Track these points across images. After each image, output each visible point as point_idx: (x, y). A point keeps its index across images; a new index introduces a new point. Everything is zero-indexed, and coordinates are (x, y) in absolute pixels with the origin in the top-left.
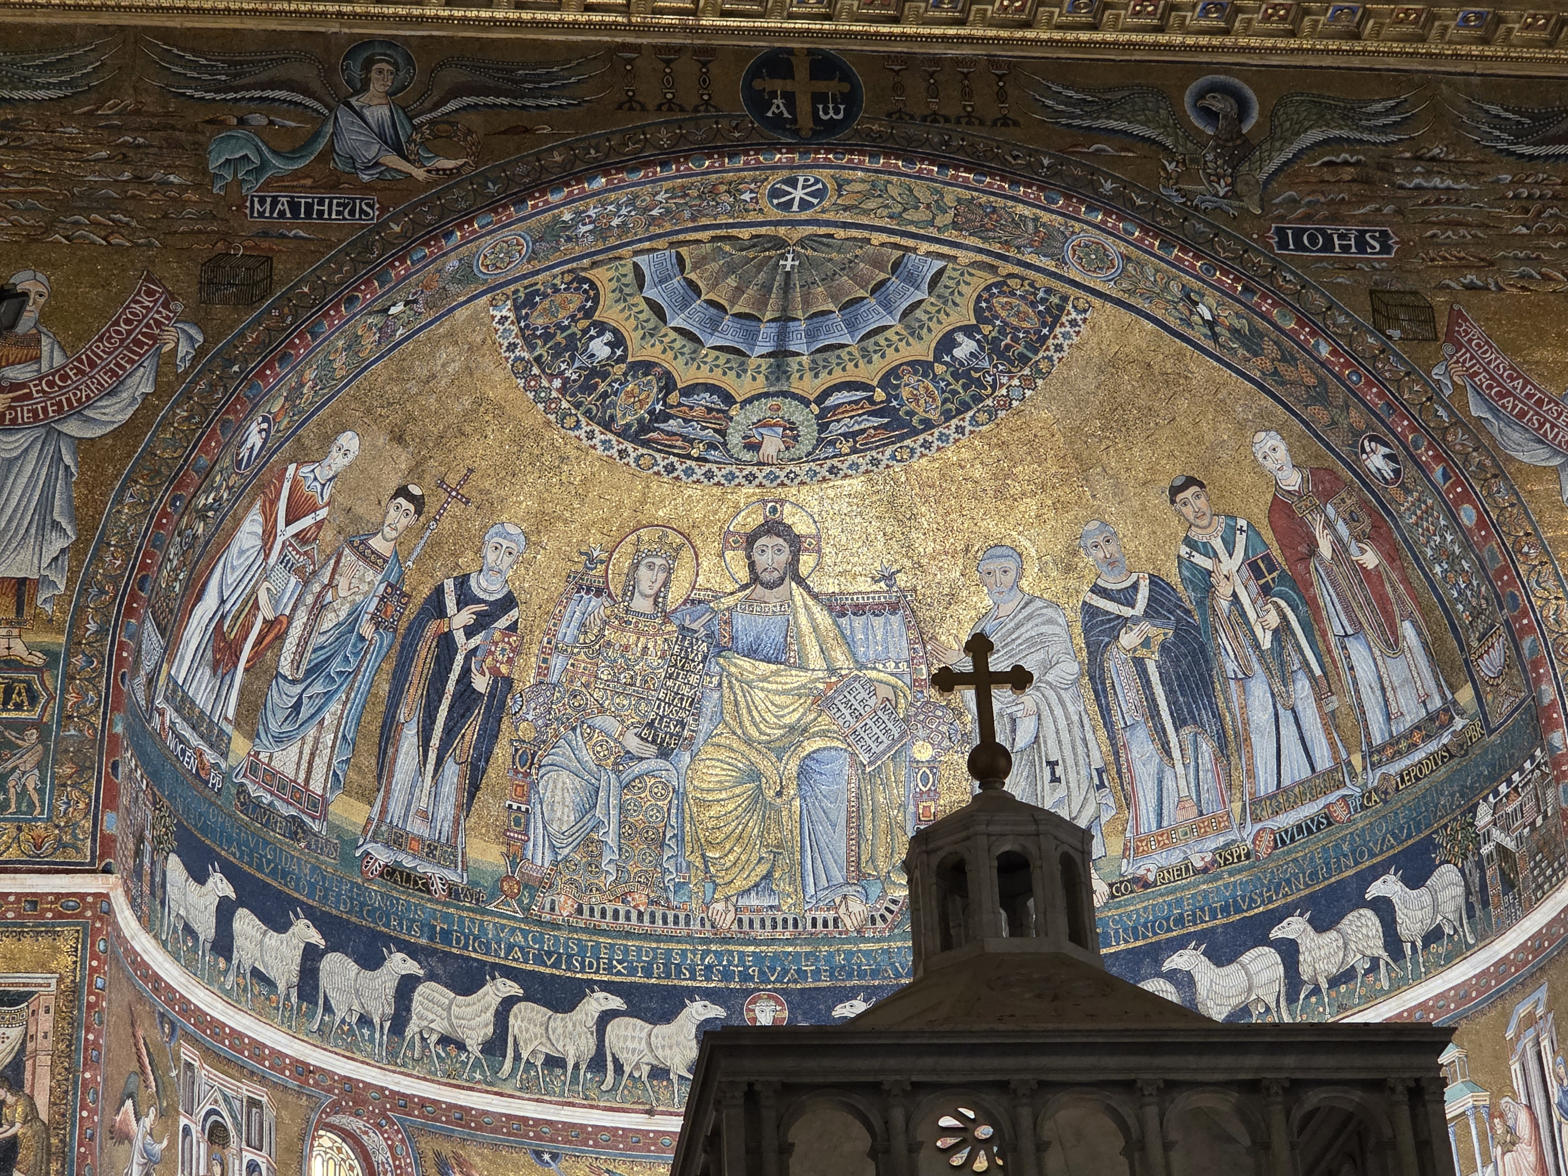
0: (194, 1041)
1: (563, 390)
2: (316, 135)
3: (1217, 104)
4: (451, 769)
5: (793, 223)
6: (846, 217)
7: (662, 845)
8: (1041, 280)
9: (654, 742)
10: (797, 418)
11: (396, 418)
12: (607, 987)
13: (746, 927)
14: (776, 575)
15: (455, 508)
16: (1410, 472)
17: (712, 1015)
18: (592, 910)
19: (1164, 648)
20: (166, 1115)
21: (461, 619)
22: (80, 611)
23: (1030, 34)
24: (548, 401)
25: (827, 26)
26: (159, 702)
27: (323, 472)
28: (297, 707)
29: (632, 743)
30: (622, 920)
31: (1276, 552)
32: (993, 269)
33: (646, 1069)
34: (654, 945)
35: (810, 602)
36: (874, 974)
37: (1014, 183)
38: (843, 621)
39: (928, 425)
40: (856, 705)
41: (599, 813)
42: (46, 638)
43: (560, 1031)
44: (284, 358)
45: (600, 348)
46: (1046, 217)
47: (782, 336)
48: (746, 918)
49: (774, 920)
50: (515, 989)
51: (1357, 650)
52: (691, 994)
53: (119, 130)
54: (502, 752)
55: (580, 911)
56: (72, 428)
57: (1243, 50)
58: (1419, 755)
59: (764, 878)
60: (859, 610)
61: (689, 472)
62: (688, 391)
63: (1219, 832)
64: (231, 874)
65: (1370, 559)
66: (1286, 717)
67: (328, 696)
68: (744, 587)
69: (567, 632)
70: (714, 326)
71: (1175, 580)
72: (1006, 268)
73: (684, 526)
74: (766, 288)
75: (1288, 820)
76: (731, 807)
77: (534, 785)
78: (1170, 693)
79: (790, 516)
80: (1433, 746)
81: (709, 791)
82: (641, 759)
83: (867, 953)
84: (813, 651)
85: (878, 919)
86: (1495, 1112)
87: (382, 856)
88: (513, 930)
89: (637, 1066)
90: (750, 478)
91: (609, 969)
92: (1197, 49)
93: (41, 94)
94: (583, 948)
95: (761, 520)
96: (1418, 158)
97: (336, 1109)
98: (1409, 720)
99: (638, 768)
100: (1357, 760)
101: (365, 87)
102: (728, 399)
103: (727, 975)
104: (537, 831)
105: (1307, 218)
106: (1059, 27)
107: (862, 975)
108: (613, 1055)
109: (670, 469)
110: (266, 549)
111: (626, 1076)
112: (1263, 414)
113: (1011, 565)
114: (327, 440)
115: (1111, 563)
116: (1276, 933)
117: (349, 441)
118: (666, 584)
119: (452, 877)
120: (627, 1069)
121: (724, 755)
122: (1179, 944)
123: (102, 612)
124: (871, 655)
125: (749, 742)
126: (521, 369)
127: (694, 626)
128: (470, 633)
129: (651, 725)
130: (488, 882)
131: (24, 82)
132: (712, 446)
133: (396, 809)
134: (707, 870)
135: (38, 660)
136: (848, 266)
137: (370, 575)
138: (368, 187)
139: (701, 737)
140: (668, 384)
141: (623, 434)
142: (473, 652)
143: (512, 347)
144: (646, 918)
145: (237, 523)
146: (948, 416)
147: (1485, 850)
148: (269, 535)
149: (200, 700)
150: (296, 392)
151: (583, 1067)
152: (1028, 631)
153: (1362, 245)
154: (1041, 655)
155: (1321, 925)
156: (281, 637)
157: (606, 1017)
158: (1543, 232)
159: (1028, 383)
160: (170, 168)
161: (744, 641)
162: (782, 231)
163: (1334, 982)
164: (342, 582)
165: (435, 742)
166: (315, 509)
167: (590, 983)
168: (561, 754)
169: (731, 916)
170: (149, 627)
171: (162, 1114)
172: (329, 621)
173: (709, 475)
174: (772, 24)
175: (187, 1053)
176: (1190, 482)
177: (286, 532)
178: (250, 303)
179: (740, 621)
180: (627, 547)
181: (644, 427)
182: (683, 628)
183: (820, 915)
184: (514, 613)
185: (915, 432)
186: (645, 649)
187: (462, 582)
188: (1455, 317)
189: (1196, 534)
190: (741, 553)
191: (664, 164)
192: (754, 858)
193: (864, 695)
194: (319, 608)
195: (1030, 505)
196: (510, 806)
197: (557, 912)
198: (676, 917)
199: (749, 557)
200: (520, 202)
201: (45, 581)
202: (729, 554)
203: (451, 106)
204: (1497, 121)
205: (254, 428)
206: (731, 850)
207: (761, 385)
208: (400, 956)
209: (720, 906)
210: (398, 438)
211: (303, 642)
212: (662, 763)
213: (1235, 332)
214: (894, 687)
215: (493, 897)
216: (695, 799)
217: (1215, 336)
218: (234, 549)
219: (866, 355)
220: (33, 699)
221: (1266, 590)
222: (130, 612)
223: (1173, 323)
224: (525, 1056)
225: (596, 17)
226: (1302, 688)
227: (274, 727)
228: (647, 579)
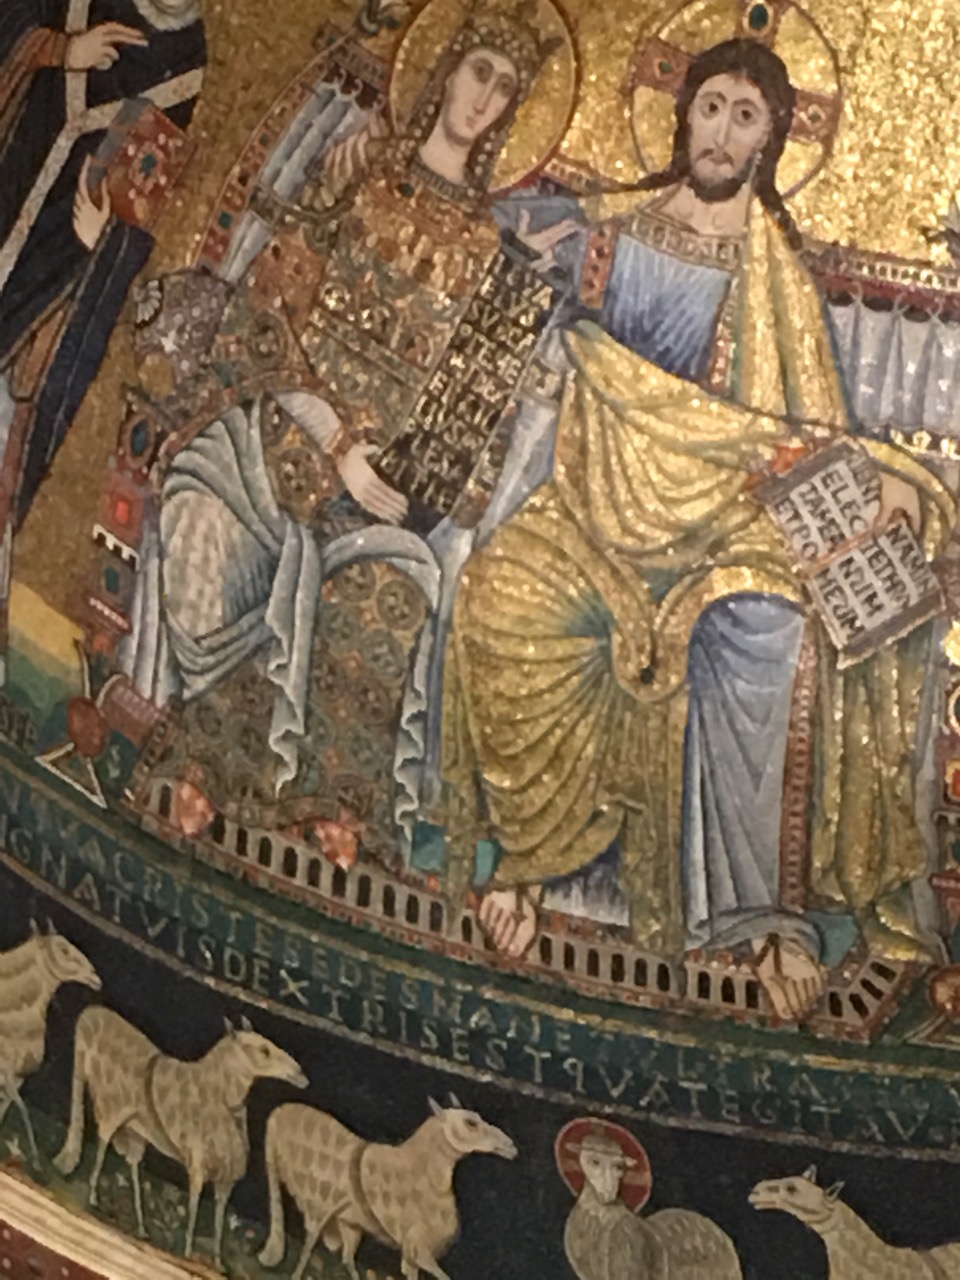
7: (394, 726)
9: (402, 487)
12: (265, 1025)
13: (557, 963)
14: (726, 171)
17: (486, 1146)
18: (242, 837)
21: (89, 48)
29: (359, 476)
30: (300, 880)
33: (350, 1240)
34: (364, 956)
35: (782, 253)
36: (842, 1125)
38: (841, 315)
40: (835, 513)
41: (272, 616)
43: (174, 1098)
48: (558, 941)
49: (618, 960)
50: (85, 971)
52: (445, 1089)
54: (101, 406)
55: (217, 830)
59: (601, 859)
60: (880, 299)
68: (654, 181)
69: (283, 171)
76: (542, 682)
77: (154, 506)
81: (499, 634)
82: (372, 520)
83: (821, 1076)
84: (766, 367)
85: (847, 1006)
88: (85, 833)
89: (331, 1226)
91: (273, 986)
94: (220, 923)
95: (728, 31)
99: (361, 539)
103: (516, 1063)
104: (147, 616)
107: (811, 1124)
108: (283, 1188)
111: (310, 1242)
118: (503, 123)
120: (312, 1227)
121: (540, 559)
124: (886, 409)
125: (595, 541)
127: (535, 242)
128: (99, 89)
129: (402, 445)
130: (43, 702)
134: (482, 813)
139: (499, 507)
144: (351, 888)
151: (222, 1196)
157: (265, 1096)
161: (629, 305)
167: (233, 1006)
168: (214, 454)
169: (527, 930)
179: (633, 256)
182: (509, 237)
183: (717, 970)
184: (191, 82)
186: (426, 264)
190: (671, 101)
192: (582, 811)
193: (853, 492)
196: (101, 539)
197: (172, 819)
198: (412, 903)
199: (682, 111)
202: (643, 95)
206: (535, 781)
209: (504, 901)
212: (409, 540)
214: (923, 494)
215: (50, 738)
216: (470, 644)
224: (105, 1134)
228: (469, 100)
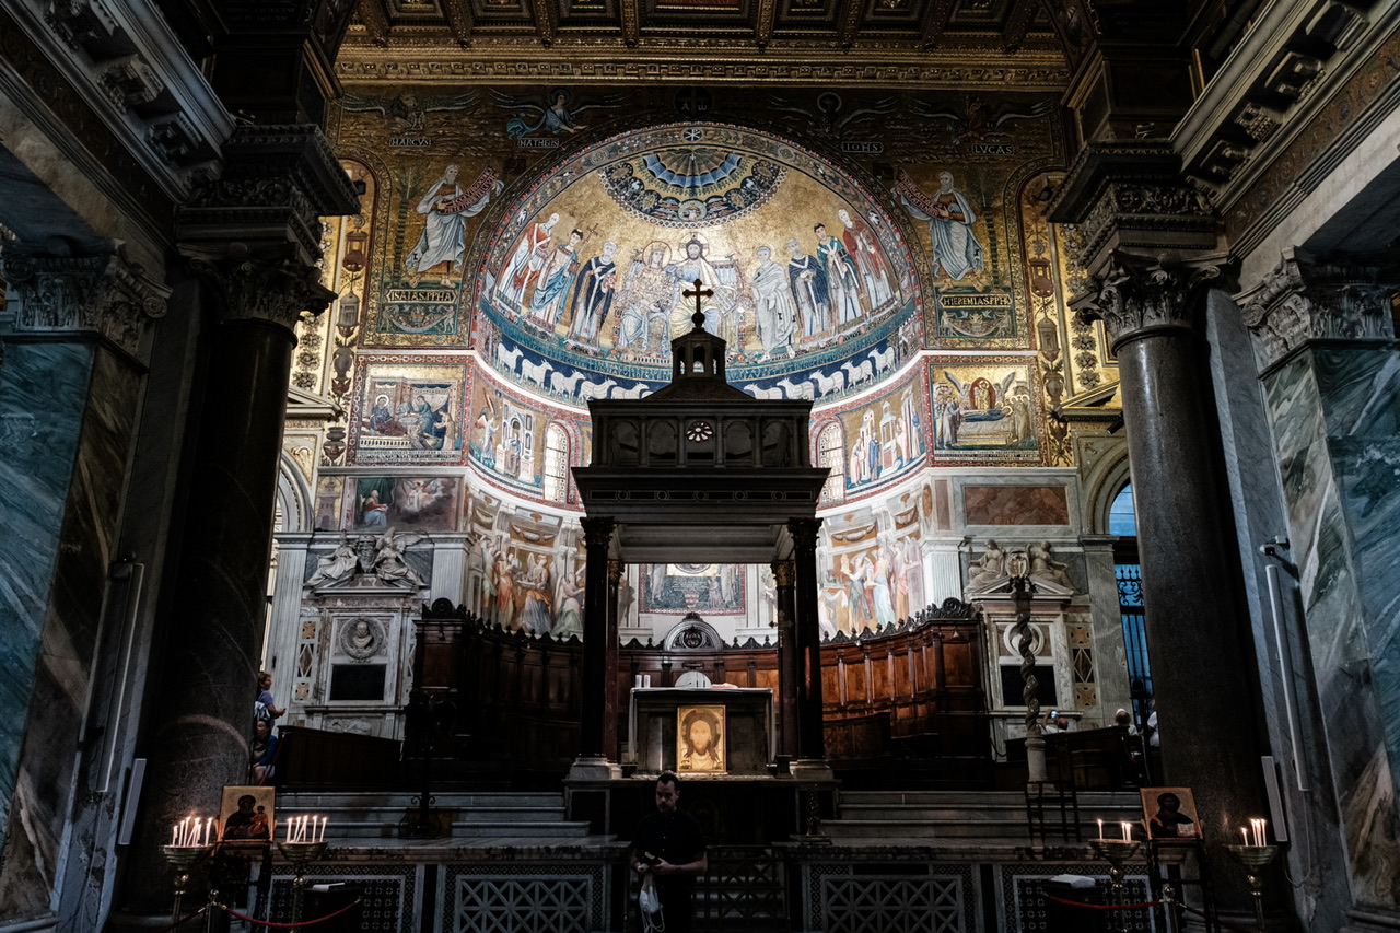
0: (508, 398)
1: (625, 199)
2: (541, 119)
3: (828, 102)
4: (595, 316)
5: (693, 145)
6: (709, 142)
8: (771, 161)
9: (659, 307)
10: (700, 207)
11: (570, 208)
14: (696, 256)
15: (593, 237)
16: (882, 222)
19: (813, 278)
20: (498, 419)
21: (597, 270)
22: (466, 270)
23: (768, 80)
24: (620, 203)
25: (702, 78)
26: (494, 298)
27: (548, 225)
28: (544, 298)
31: (846, 248)
32: (756, 158)
34: (658, 369)
35: (706, 264)
37: (760, 130)
39: (740, 208)
41: (642, 329)
42: (456, 279)
44: (528, 191)
45: (635, 186)
46: (770, 141)
47: (693, 181)
50: (615, 383)
51: (869, 279)
53: (481, 119)
54: (611, 311)
56: (465, 214)
57: (838, 83)
58: (885, 312)
61: (667, 224)
62: (665, 199)
63: (828, 336)
64: (521, 348)
65: (873, 251)
66: (849, 300)
67: (554, 295)
68: (686, 260)
70: (671, 178)
71: (816, 257)
72: (760, 158)
73: (667, 241)
74: (687, 166)
75: (848, 333)
76: (682, 327)
77: (621, 320)
78: (815, 293)
79: (699, 238)
80: (889, 309)
82: (655, 312)
84: (707, 279)
86: (897, 422)
87: (572, 343)
88: (614, 365)
90: (686, 225)
92: (822, 83)
93: (457, 108)
94: (636, 370)
95: (690, 239)
96: (892, 119)
97: (556, 417)
98: (883, 302)
99: (654, 315)
100: (868, 313)
101: (556, 104)
102: (678, 201)
104: (622, 335)
105: (854, 140)
106: (777, 77)
109: (661, 223)
110: (530, 250)
112: (841, 204)
113: (767, 252)
114: (548, 216)
115: (797, 252)
116: (842, 367)
117: (555, 216)
118: (662, 259)
119: (595, 349)
121: (681, 311)
122: (815, 370)
123: (473, 270)
125: (688, 307)
126: (611, 193)
127: (671, 272)
128: (600, 274)
129: (658, 302)
130: (606, 351)
131: (452, 105)
132: (674, 216)
133: (577, 329)
135: (454, 286)
136: (711, 158)
137: (567, 257)
138: (556, 136)
140: (659, 197)
141: (646, 212)
142: (601, 281)
143: (607, 186)
145: (519, 242)
146: (746, 206)
147: (901, 342)
148: (531, 246)
149: (510, 297)
150: (535, 202)
152: (772, 273)
153: (872, 148)
154: (776, 281)
155: (855, 365)
156: (538, 277)
158: (932, 143)
159: (770, 195)
160: (495, 132)
161: (686, 276)
162: (689, 147)
163: (857, 383)
164: (558, 262)
165: (590, 308)
166: (546, 238)
167: (638, 382)
168: (630, 311)
170: (489, 275)
171: (496, 419)
172: (553, 272)
173: (673, 225)
174: (685, 78)
175: (505, 401)
176: (820, 225)
177: (536, 245)
178: (519, 174)
179: (685, 270)
180: (649, 248)
181: (652, 211)
182: (667, 272)
184: (614, 268)
185: (736, 211)
186: (656, 279)
187: (597, 259)
188: (900, 172)
189: (822, 243)
190: (685, 249)
191: (649, 127)
194: (550, 268)
195: (772, 234)
197: (628, 359)
198: (665, 361)
199: (687, 251)
200: (603, 140)
201: (456, 262)
203: (582, 109)
204: (920, 106)
205: (521, 213)
207: (688, 197)
208: (577, 373)
210: (572, 215)
211: (545, 278)
212: (662, 314)
213: (831, 177)
214: (732, 291)
215: (608, 355)
216: (672, 324)
217: (825, 179)
218: (519, 250)
219: (720, 186)
220: (452, 298)
221: (843, 260)
222: (481, 271)
223: (812, 175)
225: (629, 78)
226: (853, 291)
227: (536, 304)
228: (656, 258)
